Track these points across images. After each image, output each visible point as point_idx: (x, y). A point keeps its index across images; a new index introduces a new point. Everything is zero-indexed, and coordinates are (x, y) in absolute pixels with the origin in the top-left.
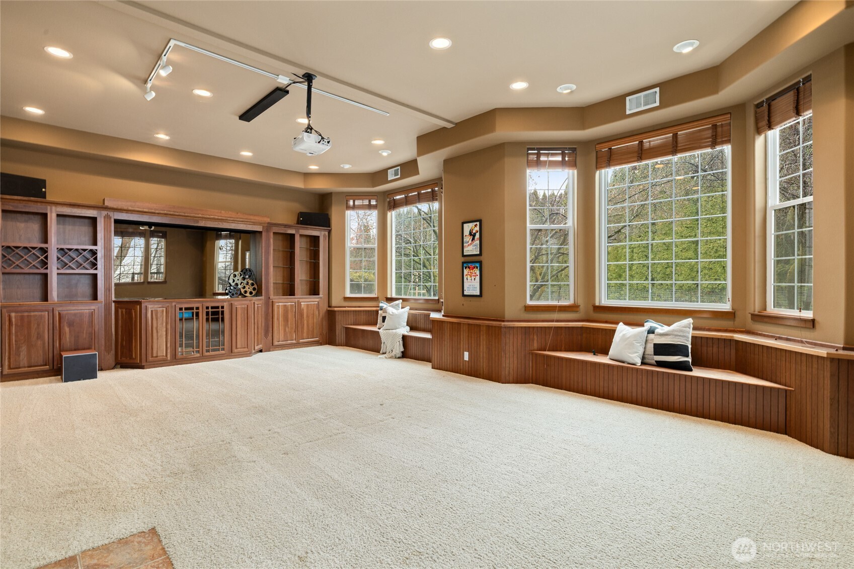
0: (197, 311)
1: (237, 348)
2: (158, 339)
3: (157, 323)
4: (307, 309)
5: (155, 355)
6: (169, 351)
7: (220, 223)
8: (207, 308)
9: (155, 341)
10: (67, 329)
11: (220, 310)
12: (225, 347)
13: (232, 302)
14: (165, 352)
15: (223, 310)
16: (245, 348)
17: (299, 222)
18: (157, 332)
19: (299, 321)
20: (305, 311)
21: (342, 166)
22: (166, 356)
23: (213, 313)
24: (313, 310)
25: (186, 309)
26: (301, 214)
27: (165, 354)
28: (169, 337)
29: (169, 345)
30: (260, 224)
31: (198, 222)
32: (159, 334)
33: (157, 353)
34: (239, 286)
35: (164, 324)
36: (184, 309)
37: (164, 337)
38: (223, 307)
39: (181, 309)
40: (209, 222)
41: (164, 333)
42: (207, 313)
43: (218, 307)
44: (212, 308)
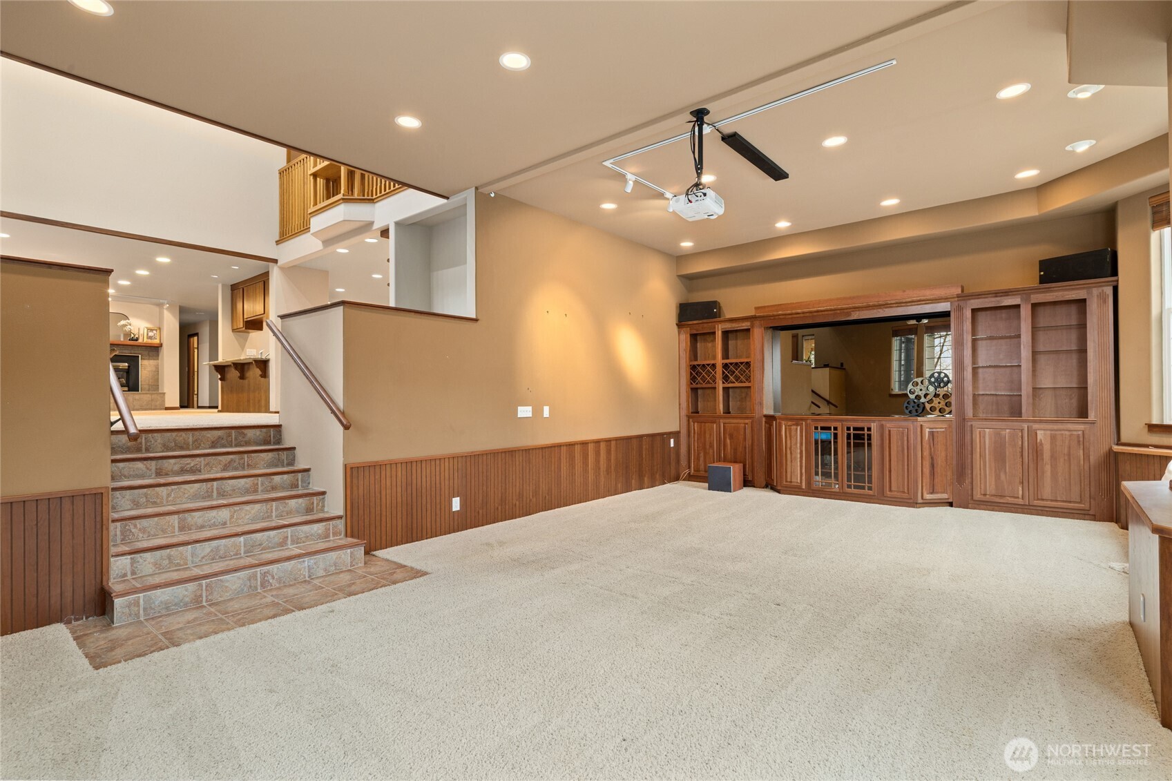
0: (835, 432)
1: (890, 490)
2: (791, 461)
3: (791, 443)
4: (1052, 443)
5: (789, 480)
6: (804, 478)
7: (879, 310)
8: (848, 429)
9: (789, 463)
10: (728, 441)
11: (866, 432)
12: (873, 485)
13: (884, 423)
14: (799, 479)
15: (869, 432)
16: (904, 492)
17: (1043, 280)
18: (791, 453)
19: (1031, 465)
20: (1047, 447)
21: (1068, 148)
22: (801, 482)
23: (857, 437)
24: (1069, 447)
25: (822, 428)
26: (1044, 265)
27: (799, 481)
28: (804, 461)
29: (804, 471)
30: (946, 299)
31: (849, 314)
32: (793, 456)
33: (791, 479)
34: (923, 400)
35: (798, 445)
36: (819, 428)
37: (799, 460)
38: (869, 429)
39: (816, 428)
40: (865, 312)
41: (799, 456)
42: (849, 436)
43: (862, 429)
44: (855, 429)
